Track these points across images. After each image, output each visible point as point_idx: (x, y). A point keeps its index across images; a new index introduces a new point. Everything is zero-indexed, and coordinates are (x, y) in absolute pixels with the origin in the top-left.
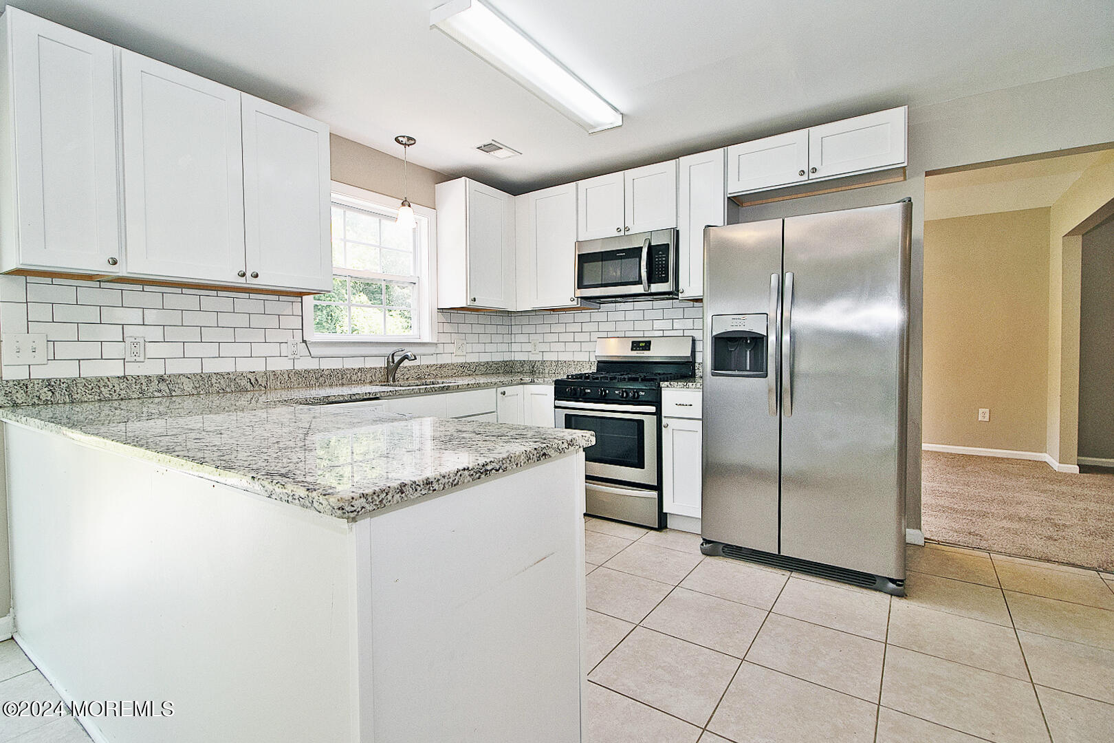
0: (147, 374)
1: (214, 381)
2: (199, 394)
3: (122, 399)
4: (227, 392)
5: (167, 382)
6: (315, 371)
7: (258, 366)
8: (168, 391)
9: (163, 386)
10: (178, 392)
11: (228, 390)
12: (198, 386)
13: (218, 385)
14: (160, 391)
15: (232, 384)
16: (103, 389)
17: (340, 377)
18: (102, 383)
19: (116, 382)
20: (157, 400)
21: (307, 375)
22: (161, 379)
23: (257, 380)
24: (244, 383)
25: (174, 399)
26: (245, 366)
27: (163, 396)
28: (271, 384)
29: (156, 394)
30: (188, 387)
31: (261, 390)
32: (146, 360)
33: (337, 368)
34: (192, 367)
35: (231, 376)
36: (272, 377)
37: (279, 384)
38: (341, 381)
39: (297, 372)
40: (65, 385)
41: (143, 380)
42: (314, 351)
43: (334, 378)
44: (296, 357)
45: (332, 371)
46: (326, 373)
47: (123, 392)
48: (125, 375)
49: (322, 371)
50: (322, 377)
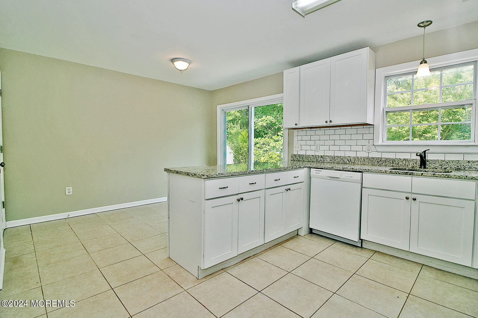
0: (319, 155)
1: (336, 159)
2: (331, 163)
3: (312, 162)
4: (340, 163)
6: (377, 158)
7: (353, 155)
9: (322, 159)
10: (326, 161)
11: (340, 162)
12: (331, 160)
13: (337, 160)
14: (321, 160)
15: (342, 160)
17: (391, 162)
18: (309, 157)
19: (311, 156)
20: (320, 163)
21: (373, 160)
22: (322, 157)
23: (351, 160)
24: (346, 160)
25: (325, 163)
26: (348, 154)
27: (322, 162)
28: (356, 162)
29: (320, 161)
30: (328, 160)
31: (352, 164)
32: (320, 151)
33: (390, 158)
34: (331, 154)
35: (342, 157)
36: (357, 159)
37: (359, 162)
38: (391, 165)
39: (368, 158)
40: (302, 156)
41: (317, 157)
42: (379, 149)
43: (388, 162)
44: (369, 151)
45: (387, 159)
46: (383, 159)
47: (313, 160)
48: (314, 155)
49: (381, 158)
50: (380, 161)
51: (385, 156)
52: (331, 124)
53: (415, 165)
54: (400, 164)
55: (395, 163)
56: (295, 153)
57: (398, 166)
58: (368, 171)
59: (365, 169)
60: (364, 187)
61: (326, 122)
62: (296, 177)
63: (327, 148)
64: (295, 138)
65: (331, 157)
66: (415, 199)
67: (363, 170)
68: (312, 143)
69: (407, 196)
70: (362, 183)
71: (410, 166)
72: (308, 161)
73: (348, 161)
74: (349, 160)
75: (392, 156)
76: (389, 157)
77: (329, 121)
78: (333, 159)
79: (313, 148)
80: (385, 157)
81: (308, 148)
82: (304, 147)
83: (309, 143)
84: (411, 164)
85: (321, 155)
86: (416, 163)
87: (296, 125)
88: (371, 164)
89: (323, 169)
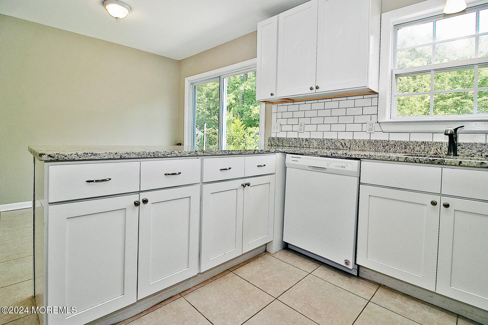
0: (303, 138)
1: (325, 142)
2: (319, 148)
3: (295, 147)
4: (331, 149)
5: (308, 141)
6: (383, 141)
7: (348, 136)
8: (308, 145)
9: (307, 143)
11: (331, 147)
12: (319, 144)
13: (327, 145)
15: (333, 145)
16: (290, 142)
17: (403, 146)
18: (290, 140)
19: (293, 140)
20: (305, 149)
21: (376, 144)
22: (307, 140)
23: (345, 144)
24: (338, 144)
25: (310, 149)
26: (342, 136)
27: (307, 147)
28: (353, 147)
29: (305, 146)
30: (315, 144)
31: (347, 150)
32: (304, 132)
33: (401, 140)
34: (319, 136)
35: (333, 141)
36: (354, 143)
37: (357, 147)
38: (404, 150)
39: (369, 142)
40: (281, 140)
41: (301, 140)
42: (385, 128)
43: (398, 147)
44: (371, 132)
45: (397, 142)
46: (392, 143)
47: (295, 144)
48: (297, 137)
49: (389, 141)
50: (387, 145)
51: (395, 138)
52: (317, 91)
53: (439, 150)
54: (416, 149)
55: (408, 147)
56: (273, 135)
57: (413, 152)
58: (369, 158)
59: (365, 155)
60: (364, 184)
61: (311, 89)
62: (261, 166)
63: (314, 128)
64: (274, 116)
65: (319, 140)
66: (447, 206)
67: (362, 156)
68: (295, 121)
69: (433, 200)
70: (360, 177)
71: (432, 153)
72: (289, 146)
73: (342, 146)
74: (343, 144)
75: (404, 138)
76: (399, 140)
77: (314, 88)
78: (322, 142)
79: (296, 128)
80: (394, 140)
81: (289, 128)
82: (284, 128)
83: (291, 121)
84: (432, 150)
85: (306, 138)
86: (441, 149)
87: (272, 95)
88: (374, 150)
89: (302, 154)
